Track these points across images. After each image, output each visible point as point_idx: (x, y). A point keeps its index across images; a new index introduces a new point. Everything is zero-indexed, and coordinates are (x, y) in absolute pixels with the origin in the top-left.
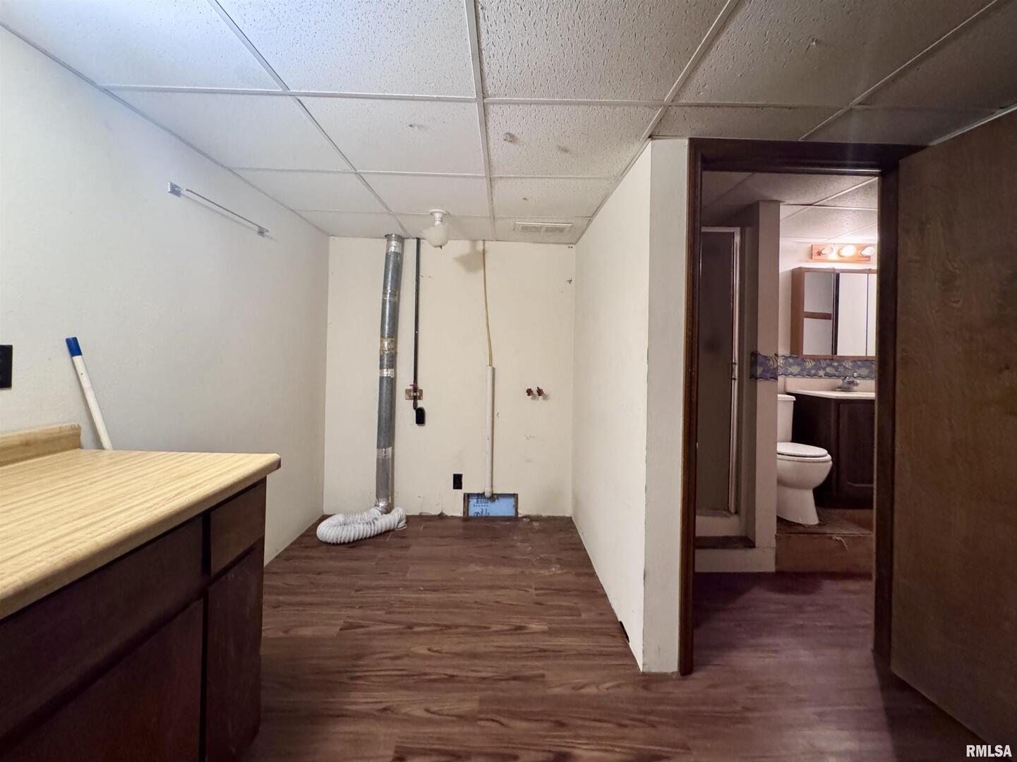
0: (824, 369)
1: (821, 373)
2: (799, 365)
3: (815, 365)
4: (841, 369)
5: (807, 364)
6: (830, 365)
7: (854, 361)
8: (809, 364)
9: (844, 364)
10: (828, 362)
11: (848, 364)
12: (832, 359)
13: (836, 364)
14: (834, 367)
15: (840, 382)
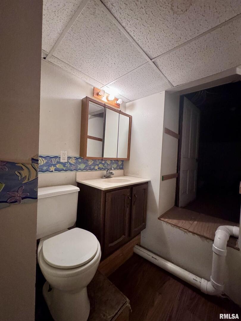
0: (98, 165)
1: (96, 168)
2: (84, 163)
3: (93, 163)
4: (106, 165)
5: (89, 162)
6: (100, 163)
7: (111, 161)
8: (90, 163)
9: (107, 162)
10: (100, 161)
11: (109, 162)
12: (102, 160)
13: (103, 162)
14: (102, 164)
15: (105, 172)
